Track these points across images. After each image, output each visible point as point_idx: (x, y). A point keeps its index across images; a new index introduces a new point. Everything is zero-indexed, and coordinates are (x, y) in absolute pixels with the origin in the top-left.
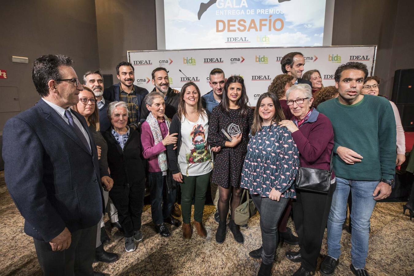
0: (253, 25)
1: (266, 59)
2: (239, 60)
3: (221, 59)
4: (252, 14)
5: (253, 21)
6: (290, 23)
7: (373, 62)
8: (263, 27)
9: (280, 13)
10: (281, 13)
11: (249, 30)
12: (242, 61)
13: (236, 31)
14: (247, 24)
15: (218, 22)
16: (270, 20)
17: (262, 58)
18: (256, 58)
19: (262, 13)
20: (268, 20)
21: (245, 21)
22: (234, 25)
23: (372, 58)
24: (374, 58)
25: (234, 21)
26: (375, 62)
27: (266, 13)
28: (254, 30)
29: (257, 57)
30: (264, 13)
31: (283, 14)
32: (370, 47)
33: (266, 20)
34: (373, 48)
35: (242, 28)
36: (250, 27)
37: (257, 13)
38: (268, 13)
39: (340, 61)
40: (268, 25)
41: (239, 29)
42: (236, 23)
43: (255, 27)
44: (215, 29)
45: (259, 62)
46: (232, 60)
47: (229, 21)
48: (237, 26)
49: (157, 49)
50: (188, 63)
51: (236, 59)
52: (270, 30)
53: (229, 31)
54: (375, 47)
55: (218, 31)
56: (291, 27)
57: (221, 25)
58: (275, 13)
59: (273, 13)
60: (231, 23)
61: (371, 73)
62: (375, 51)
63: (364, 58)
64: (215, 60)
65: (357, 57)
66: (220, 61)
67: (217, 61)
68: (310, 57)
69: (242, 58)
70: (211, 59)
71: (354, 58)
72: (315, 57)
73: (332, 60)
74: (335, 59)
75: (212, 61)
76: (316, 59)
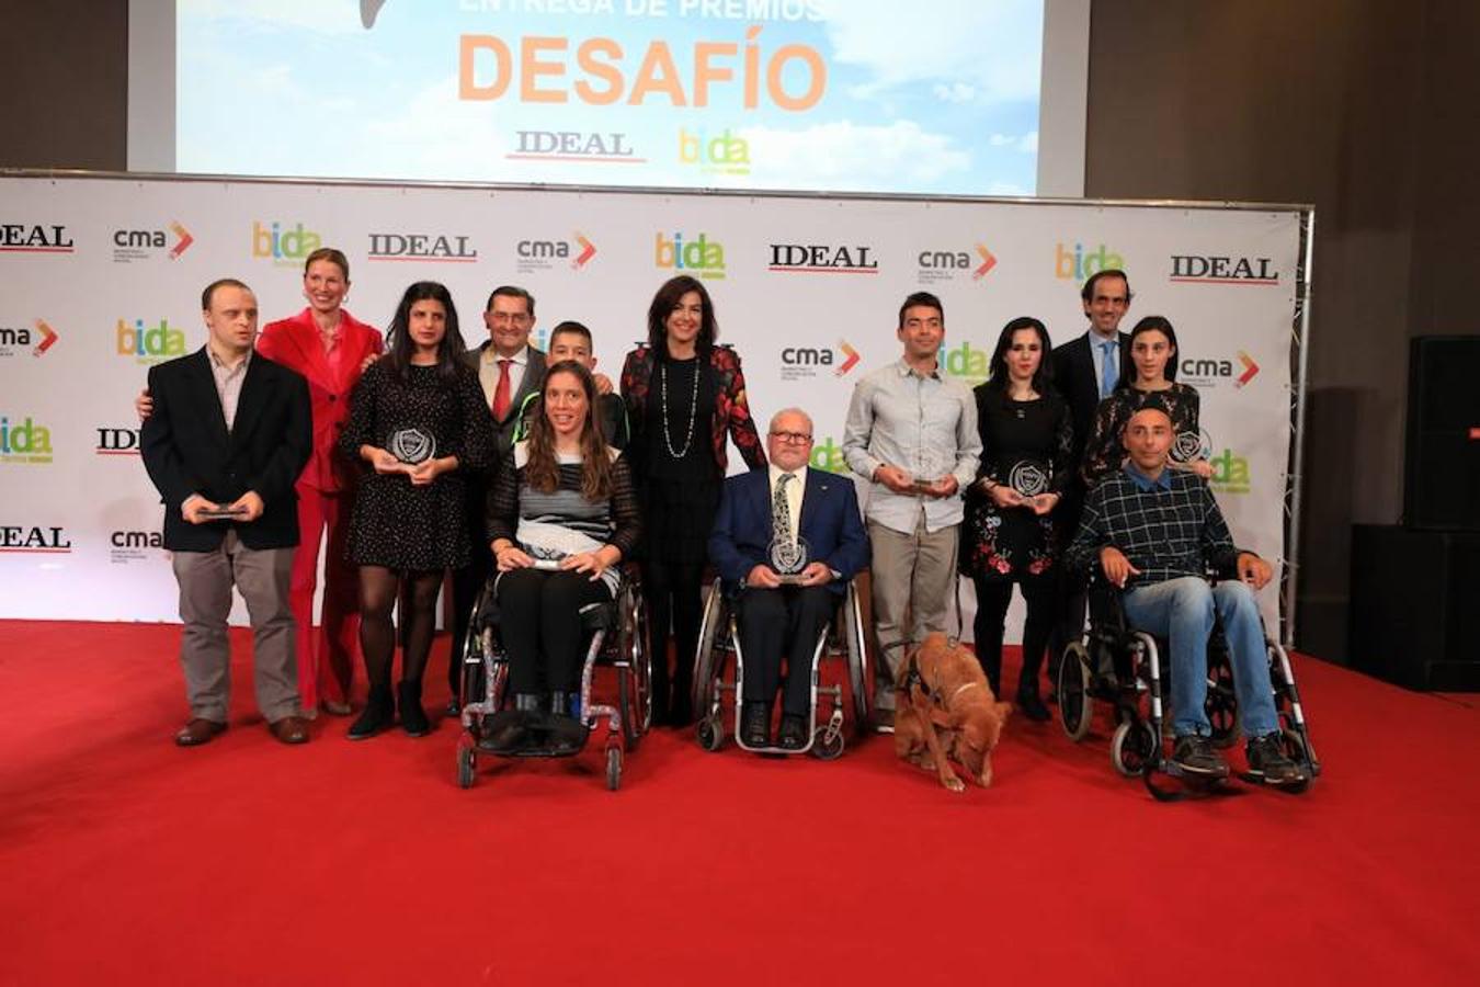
0: (658, 74)
1: (711, 256)
2: (563, 250)
3: (462, 240)
4: (653, 12)
5: (658, 52)
6: (859, 73)
7: (1300, 293)
8: (713, 86)
9: (805, 17)
10: (810, 17)
11: (636, 98)
12: (582, 259)
13: (570, 96)
14: (630, 67)
15: (469, 43)
16: (752, 52)
17: (691, 246)
18: (657, 246)
19: (710, 13)
20: (742, 50)
21: (616, 53)
22: (557, 69)
23: (1294, 275)
24: (1301, 274)
25: (560, 44)
26: (1308, 294)
27: (729, 15)
28: (664, 98)
29: (665, 238)
30: (717, 13)
31: (820, 25)
32: (1278, 214)
33: (730, 49)
34: (1293, 218)
35: (600, 85)
36: (645, 83)
37: (683, 13)
38: (739, 16)
40: (740, 73)
41: (583, 90)
42: (569, 57)
43: (672, 85)
44: (454, 82)
45: (674, 267)
46: (524, 248)
47: (530, 45)
48: (575, 72)
50: (277, 255)
51: (548, 248)
52: (751, 101)
53: (529, 94)
54: (1305, 214)
55: (468, 92)
56: (862, 92)
57: (485, 68)
58: (775, 16)
59: (766, 16)
60: (542, 56)
61: (1295, 350)
62: (1303, 234)
63: (1254, 273)
64: (429, 246)
65: (1213, 267)
66: (457, 252)
67: (441, 253)
68: (956, 254)
69: (582, 240)
70: (408, 241)
71: (1194, 270)
72: (984, 252)
73: (1075, 272)
74: (1091, 267)
75: (413, 252)
76: (989, 263)
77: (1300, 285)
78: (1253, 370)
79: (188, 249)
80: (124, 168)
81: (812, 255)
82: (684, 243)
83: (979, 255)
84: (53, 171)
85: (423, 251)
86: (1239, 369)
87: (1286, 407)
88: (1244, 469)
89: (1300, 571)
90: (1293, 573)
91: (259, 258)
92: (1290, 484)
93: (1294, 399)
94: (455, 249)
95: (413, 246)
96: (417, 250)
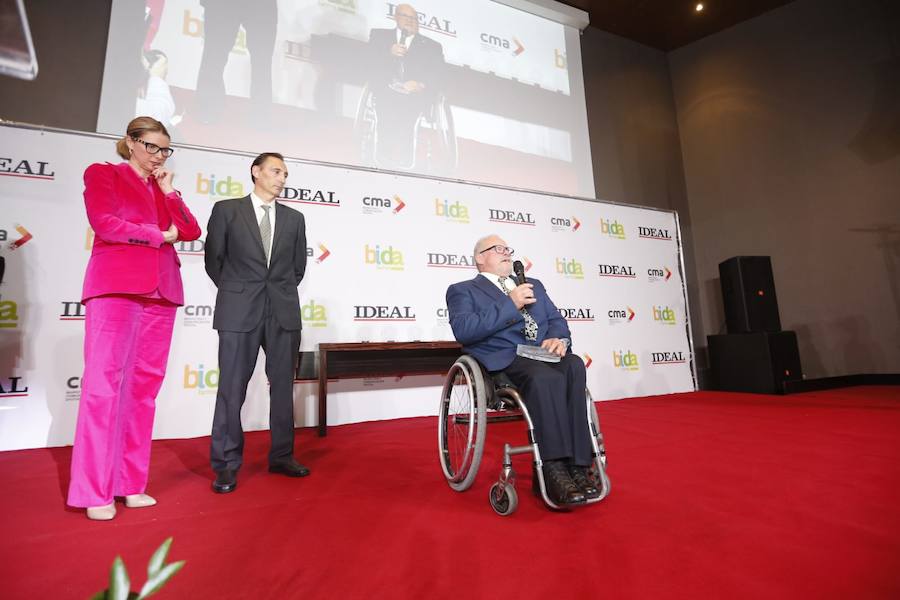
1: (462, 212)
2: (388, 204)
3: (331, 194)
7: (678, 245)
12: (398, 209)
17: (452, 207)
18: (437, 206)
23: (675, 237)
24: (678, 237)
26: (681, 245)
29: (440, 202)
32: (668, 214)
34: (671, 215)
39: (622, 236)
45: (445, 217)
46: (367, 201)
49: (95, 131)
50: (213, 193)
51: (379, 202)
54: (675, 215)
61: (680, 267)
62: (676, 222)
63: (663, 235)
64: (312, 196)
65: (651, 231)
66: (329, 200)
67: (318, 200)
68: (565, 220)
69: (397, 199)
70: (299, 192)
71: (646, 232)
72: (575, 219)
73: (608, 231)
74: (613, 229)
75: (301, 198)
76: (578, 225)
77: (678, 242)
78: (669, 274)
81: (507, 215)
82: (449, 205)
83: (574, 221)
85: (307, 198)
86: (666, 274)
88: (673, 315)
90: (693, 356)
93: (683, 286)
94: (327, 198)
95: (302, 195)
96: (304, 197)
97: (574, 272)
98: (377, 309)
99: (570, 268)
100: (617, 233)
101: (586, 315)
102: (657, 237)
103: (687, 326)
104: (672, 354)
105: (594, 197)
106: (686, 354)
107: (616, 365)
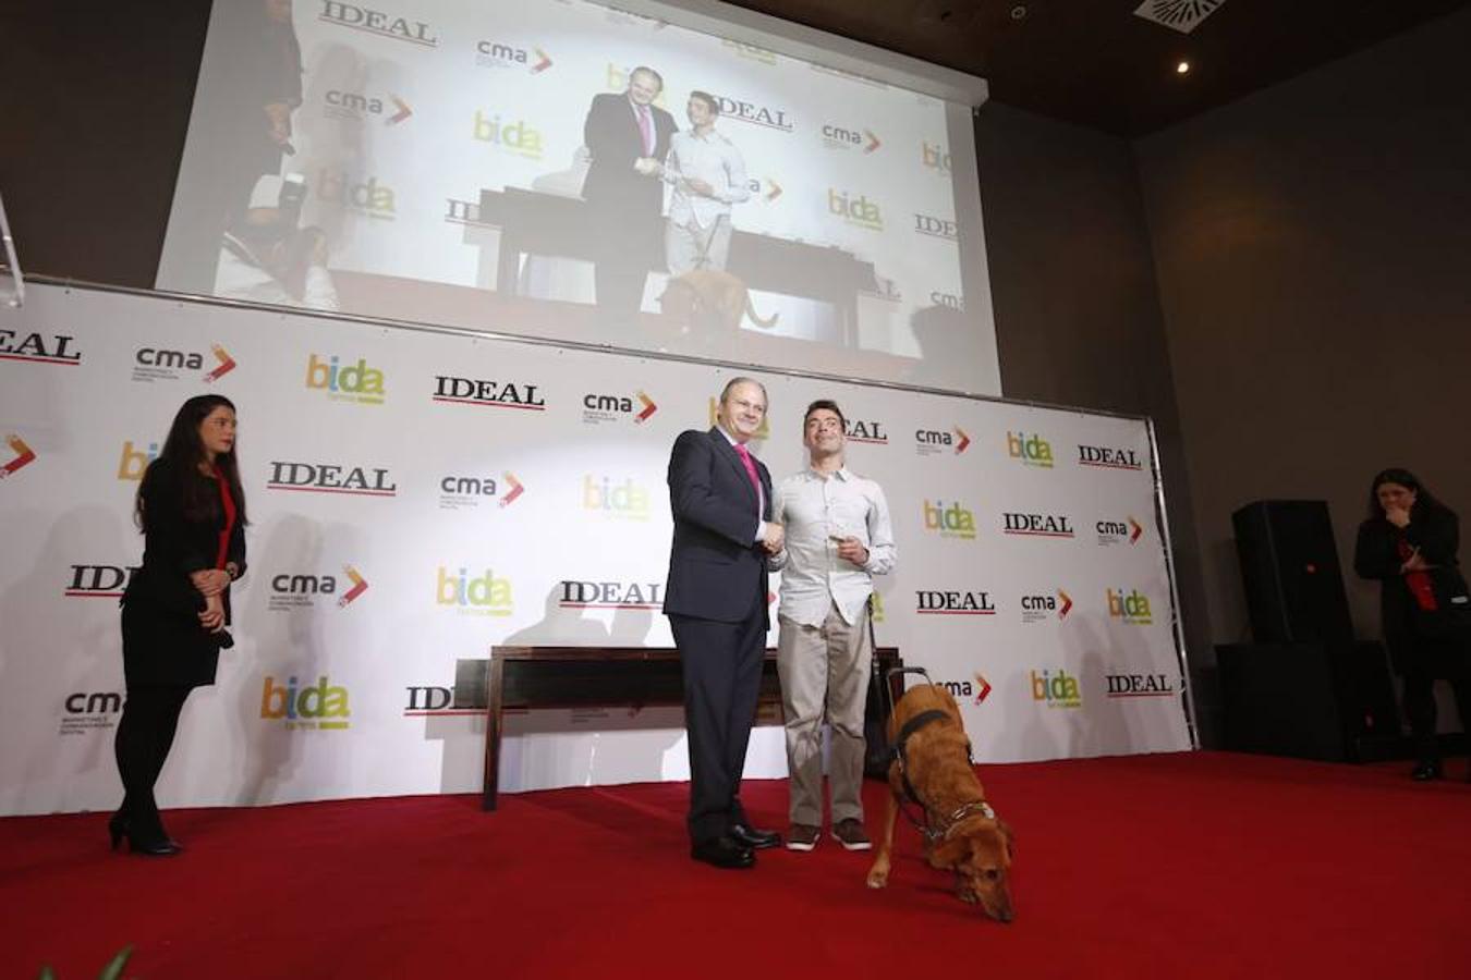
2: (627, 406)
3: (531, 390)
7: (1155, 478)
12: (644, 415)
18: (712, 410)
23: (1149, 464)
26: (1159, 477)
32: (1133, 422)
34: (1141, 424)
39: (1048, 462)
46: (591, 401)
50: (332, 388)
51: (612, 403)
54: (1147, 424)
61: (1159, 518)
62: (1150, 438)
63: (1127, 461)
64: (498, 392)
65: (1103, 454)
66: (526, 400)
67: (509, 399)
68: (941, 433)
69: (644, 398)
70: (476, 386)
71: (1093, 456)
72: (960, 433)
73: (1021, 453)
74: (1031, 450)
75: (480, 397)
76: (965, 443)
77: (1154, 472)
78: (1138, 532)
79: (228, 374)
80: (151, 285)
83: (957, 436)
84: (69, 280)
85: (491, 396)
86: (1131, 530)
87: (1163, 557)
88: (1146, 605)
89: (1193, 686)
90: (1189, 685)
91: (313, 390)
92: (1174, 617)
93: (1165, 552)
94: (523, 397)
95: (481, 391)
96: (485, 394)
97: (958, 526)
98: (601, 588)
99: (950, 520)
100: (1038, 456)
101: (980, 604)
102: (1114, 464)
103: (1175, 626)
104: (1145, 679)
105: (999, 394)
106: (1174, 678)
107: (1037, 697)
